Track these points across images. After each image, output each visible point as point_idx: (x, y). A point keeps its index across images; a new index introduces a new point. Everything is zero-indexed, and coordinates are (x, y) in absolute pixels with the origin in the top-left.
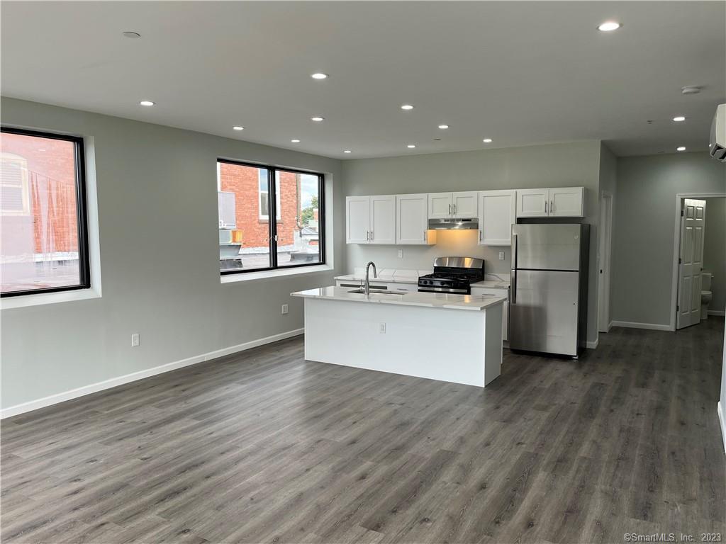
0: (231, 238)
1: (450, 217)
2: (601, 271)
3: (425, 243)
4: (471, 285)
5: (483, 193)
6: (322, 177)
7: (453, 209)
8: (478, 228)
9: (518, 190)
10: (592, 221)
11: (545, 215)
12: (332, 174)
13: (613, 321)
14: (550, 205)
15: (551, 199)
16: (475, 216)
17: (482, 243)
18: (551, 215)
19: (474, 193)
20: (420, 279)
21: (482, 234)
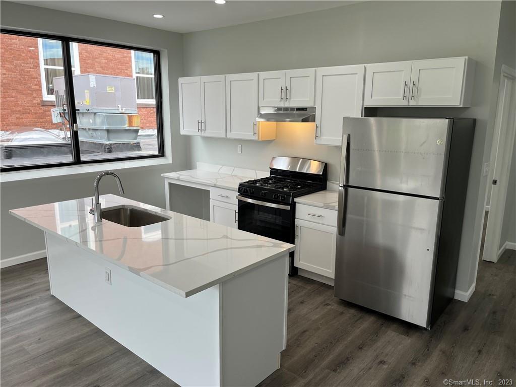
0: (127, 122)
1: (282, 104)
2: (495, 182)
3: (255, 138)
4: (296, 200)
5: (322, 70)
6: (157, 54)
7: (285, 93)
8: (314, 121)
9: (368, 66)
10: (480, 113)
11: (403, 103)
12: (167, 51)
13: (507, 243)
14: (412, 87)
15: (415, 78)
16: (311, 104)
17: (319, 141)
18: (413, 103)
19: (311, 71)
20: (241, 185)
21: (318, 129)
